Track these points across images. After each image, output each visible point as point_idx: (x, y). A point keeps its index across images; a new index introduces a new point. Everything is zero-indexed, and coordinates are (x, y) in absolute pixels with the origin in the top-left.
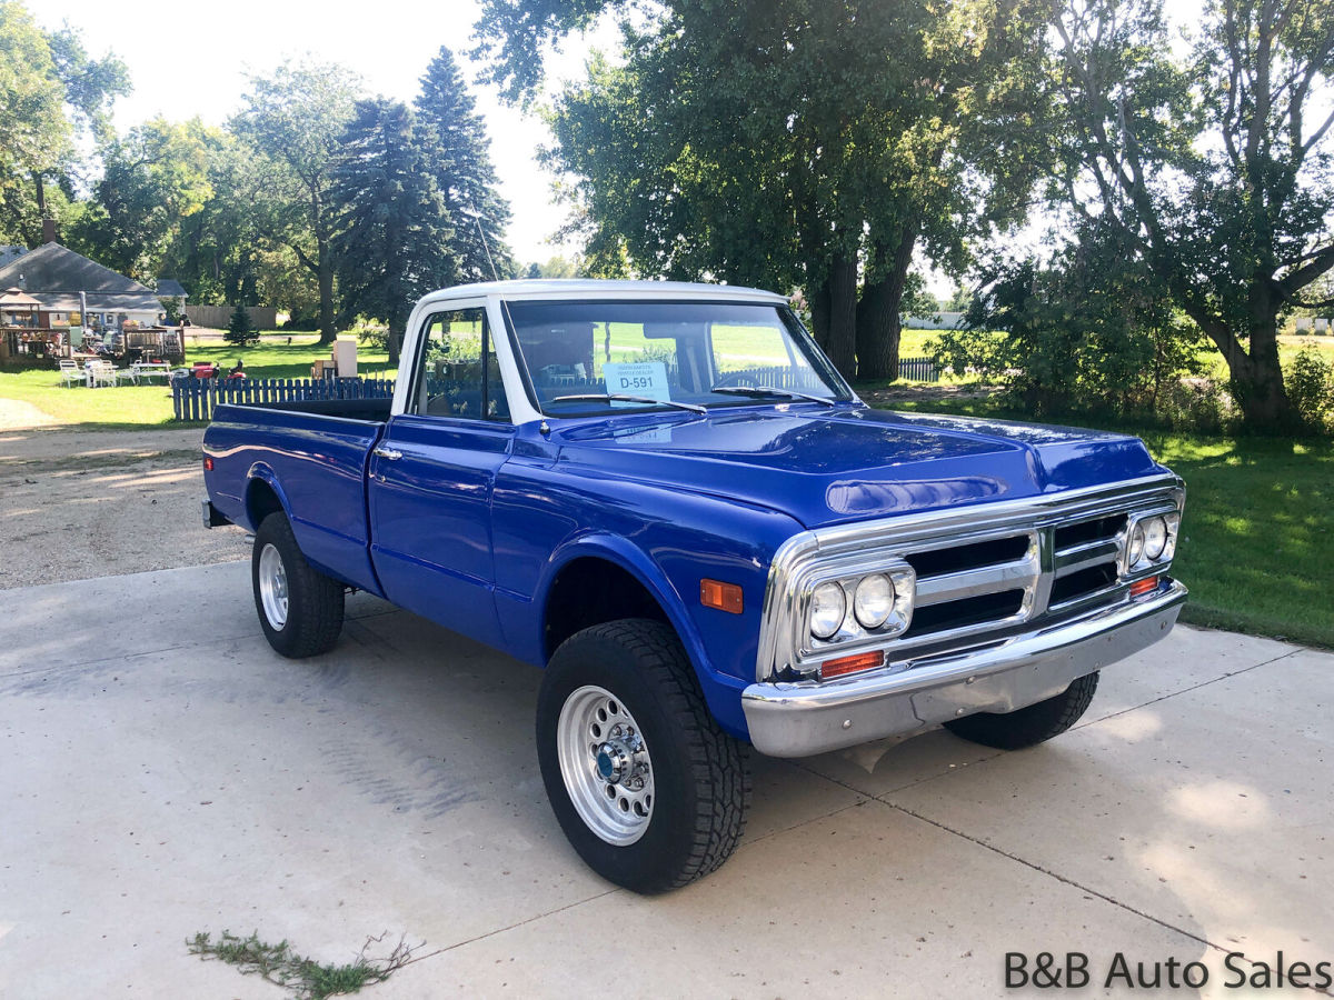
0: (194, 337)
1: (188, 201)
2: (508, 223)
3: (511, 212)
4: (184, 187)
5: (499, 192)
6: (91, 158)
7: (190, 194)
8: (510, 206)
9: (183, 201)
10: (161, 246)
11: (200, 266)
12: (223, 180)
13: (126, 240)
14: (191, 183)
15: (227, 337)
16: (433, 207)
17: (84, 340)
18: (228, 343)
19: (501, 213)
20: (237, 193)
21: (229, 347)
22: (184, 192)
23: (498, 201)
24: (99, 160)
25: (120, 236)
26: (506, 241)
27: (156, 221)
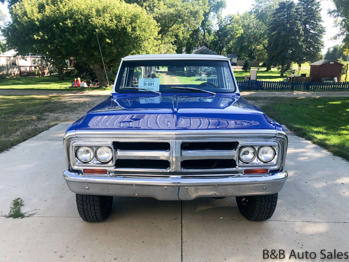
0: (235, 68)
1: (237, 34)
2: (324, 34)
3: (325, 30)
4: (236, 30)
5: (322, 25)
6: (216, 25)
7: (238, 32)
8: (325, 29)
9: (236, 34)
10: (229, 46)
11: (243, 50)
12: (246, 27)
13: (221, 44)
14: (238, 29)
15: (243, 69)
16: (299, 31)
17: (205, 69)
18: (242, 70)
19: (322, 31)
20: (250, 31)
21: (243, 71)
22: (236, 31)
23: (321, 27)
24: (217, 25)
25: (220, 44)
26: (323, 40)
27: (228, 39)
